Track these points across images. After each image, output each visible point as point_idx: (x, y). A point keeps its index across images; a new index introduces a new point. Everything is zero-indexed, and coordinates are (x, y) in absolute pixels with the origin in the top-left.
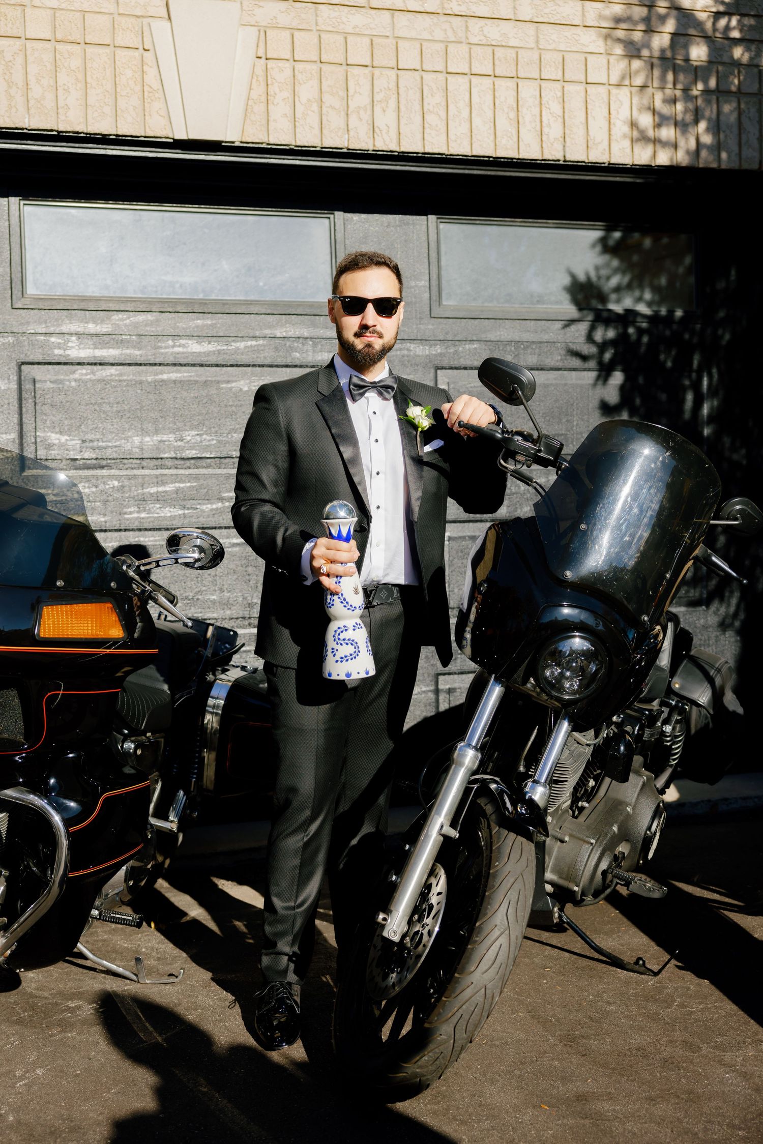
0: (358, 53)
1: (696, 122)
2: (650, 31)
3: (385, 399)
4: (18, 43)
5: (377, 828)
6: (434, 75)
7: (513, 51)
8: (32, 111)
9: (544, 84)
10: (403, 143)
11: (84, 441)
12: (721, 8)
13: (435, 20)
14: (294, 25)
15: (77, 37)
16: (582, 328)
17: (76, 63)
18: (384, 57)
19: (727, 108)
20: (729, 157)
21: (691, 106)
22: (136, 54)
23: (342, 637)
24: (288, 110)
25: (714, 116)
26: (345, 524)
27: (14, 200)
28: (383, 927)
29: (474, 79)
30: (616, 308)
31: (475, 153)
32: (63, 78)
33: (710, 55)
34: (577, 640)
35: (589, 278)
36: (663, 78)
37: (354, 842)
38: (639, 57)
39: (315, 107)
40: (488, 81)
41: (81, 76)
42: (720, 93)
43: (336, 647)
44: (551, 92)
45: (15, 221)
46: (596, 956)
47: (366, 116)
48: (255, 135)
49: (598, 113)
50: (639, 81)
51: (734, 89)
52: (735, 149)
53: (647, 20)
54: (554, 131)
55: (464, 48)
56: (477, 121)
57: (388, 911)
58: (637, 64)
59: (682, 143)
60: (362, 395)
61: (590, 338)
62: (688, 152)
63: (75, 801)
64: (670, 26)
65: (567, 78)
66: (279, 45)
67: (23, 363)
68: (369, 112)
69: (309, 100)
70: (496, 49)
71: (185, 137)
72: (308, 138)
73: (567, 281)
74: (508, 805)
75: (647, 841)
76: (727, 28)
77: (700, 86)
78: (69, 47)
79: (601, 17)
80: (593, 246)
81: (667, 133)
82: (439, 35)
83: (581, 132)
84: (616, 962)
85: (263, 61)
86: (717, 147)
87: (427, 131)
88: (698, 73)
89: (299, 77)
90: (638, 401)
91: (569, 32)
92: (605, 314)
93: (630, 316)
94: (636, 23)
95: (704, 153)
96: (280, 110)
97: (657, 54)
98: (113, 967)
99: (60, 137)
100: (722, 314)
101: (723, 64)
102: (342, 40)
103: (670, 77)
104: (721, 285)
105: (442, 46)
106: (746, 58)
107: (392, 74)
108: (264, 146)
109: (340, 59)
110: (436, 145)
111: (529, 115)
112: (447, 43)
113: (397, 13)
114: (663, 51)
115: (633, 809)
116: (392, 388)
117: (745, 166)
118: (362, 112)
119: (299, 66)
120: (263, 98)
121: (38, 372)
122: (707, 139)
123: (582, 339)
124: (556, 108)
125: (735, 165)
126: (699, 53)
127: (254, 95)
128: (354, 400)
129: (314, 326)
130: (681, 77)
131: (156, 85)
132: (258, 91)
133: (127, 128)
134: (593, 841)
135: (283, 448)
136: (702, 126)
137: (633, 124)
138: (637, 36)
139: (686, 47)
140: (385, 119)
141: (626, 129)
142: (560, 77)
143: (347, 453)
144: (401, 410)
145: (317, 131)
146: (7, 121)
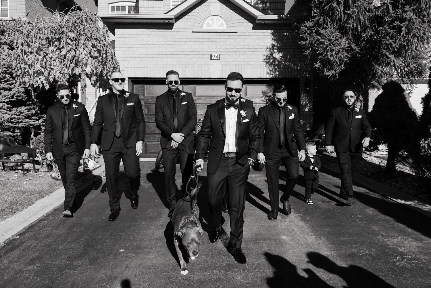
0: (234, 67)
4: (194, 68)
7: (254, 65)
8: (196, 76)
12: (281, 57)
14: (226, 64)
17: (201, 70)
18: (237, 67)
22: (207, 69)
27: (195, 85)
29: (248, 69)
30: (269, 95)
31: (248, 77)
32: (199, 72)
35: (265, 91)
40: (250, 69)
41: (201, 72)
44: (259, 69)
45: (195, 87)
48: (221, 77)
52: (284, 75)
54: (259, 74)
55: (247, 65)
56: (249, 73)
65: (261, 68)
66: (224, 66)
69: (227, 72)
70: (251, 65)
71: (213, 77)
73: (262, 92)
78: (200, 68)
80: (265, 87)
83: (263, 74)
85: (222, 68)
91: (261, 62)
92: (267, 96)
96: (224, 74)
99: (199, 78)
102: (232, 65)
107: (238, 69)
109: (231, 67)
111: (256, 72)
119: (226, 69)
120: (222, 73)
124: (259, 71)
131: (210, 72)
133: (206, 77)
137: (267, 72)
146: (193, 77)
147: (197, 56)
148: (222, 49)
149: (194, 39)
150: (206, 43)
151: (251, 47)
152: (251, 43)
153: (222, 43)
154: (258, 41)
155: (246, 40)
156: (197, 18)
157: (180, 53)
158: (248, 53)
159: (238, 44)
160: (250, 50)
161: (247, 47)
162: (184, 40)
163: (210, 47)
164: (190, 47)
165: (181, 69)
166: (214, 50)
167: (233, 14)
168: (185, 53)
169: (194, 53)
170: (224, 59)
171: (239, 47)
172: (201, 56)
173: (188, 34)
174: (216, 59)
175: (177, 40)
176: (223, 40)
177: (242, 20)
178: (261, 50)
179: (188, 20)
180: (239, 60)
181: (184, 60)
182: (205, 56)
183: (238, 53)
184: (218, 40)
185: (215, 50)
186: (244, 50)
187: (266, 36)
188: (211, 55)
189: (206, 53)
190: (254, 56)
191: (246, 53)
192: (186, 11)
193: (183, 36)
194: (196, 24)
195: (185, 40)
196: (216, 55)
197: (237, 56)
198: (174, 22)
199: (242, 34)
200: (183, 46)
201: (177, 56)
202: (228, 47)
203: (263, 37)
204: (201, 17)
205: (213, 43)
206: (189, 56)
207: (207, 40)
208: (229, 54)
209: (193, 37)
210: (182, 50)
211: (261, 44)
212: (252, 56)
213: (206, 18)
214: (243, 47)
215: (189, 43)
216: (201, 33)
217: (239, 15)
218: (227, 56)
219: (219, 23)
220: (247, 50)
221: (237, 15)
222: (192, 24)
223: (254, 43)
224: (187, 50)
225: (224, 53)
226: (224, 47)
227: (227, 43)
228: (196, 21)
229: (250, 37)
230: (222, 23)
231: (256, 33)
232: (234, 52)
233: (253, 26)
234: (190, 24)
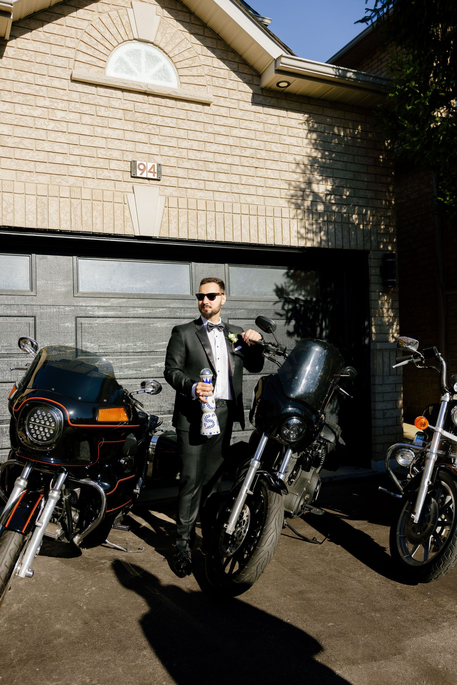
0: (202, 206)
1: (320, 232)
2: (303, 200)
3: (220, 331)
4: (79, 200)
5: (217, 491)
6: (228, 214)
7: (256, 206)
8: (83, 225)
9: (267, 218)
10: (217, 238)
11: (99, 346)
12: (328, 193)
13: (229, 195)
14: (178, 196)
15: (100, 199)
16: (280, 304)
17: (100, 208)
18: (211, 207)
19: (331, 227)
20: (332, 244)
21: (318, 226)
22: (122, 205)
23: (208, 419)
24: (176, 226)
25: (326, 230)
26: (208, 377)
27: (75, 257)
28: (226, 529)
29: (242, 216)
30: (292, 297)
31: (243, 242)
32: (95, 213)
33: (324, 209)
34: (295, 420)
35: (282, 287)
36: (308, 216)
37: (209, 496)
38: (300, 209)
39: (186, 225)
40: (248, 216)
41: (101, 213)
42: (328, 222)
43: (206, 423)
44: (270, 221)
45: (75, 265)
46: (298, 537)
47: (204, 228)
48: (164, 234)
49: (286, 228)
50: (300, 217)
51: (333, 220)
52: (334, 241)
53: (302, 196)
54: (271, 234)
55: (239, 205)
56: (243, 230)
57: (228, 523)
58: (299, 211)
59: (315, 239)
60: (212, 329)
61: (283, 308)
62: (317, 242)
63: (107, 483)
64: (311, 198)
65: (275, 216)
66: (173, 203)
67: (77, 317)
68: (205, 227)
69: (184, 222)
70: (250, 205)
71: (139, 235)
72: (183, 235)
73: (274, 287)
74: (273, 481)
75: (315, 493)
76: (330, 199)
77: (321, 219)
78: (97, 202)
79: (286, 195)
80: (284, 275)
81: (310, 236)
82: (230, 200)
83: (280, 234)
84: (305, 539)
85: (167, 208)
86: (328, 241)
87: (226, 234)
88: (320, 215)
89: (180, 214)
90: (300, 331)
91: (275, 199)
92: (288, 300)
93: (297, 300)
94: (299, 197)
95: (323, 243)
96: (173, 226)
97: (306, 208)
98: (118, 546)
99: (94, 235)
100: (329, 300)
101: (329, 212)
102: (196, 201)
103: (311, 216)
104: (329, 289)
105: (231, 204)
106: (337, 210)
107: (214, 213)
108: (167, 238)
109: (195, 208)
110: (229, 239)
111: (262, 228)
112: (233, 203)
113: (215, 192)
114: (308, 207)
115: (310, 481)
116: (223, 327)
117: (337, 247)
118: (203, 227)
119: (180, 210)
120: (167, 221)
121: (83, 320)
122: (324, 238)
123: (280, 308)
124: (271, 226)
125: (334, 247)
126: (320, 208)
127: (164, 220)
128: (209, 331)
129: (185, 304)
130: (315, 216)
131: (129, 216)
132: (165, 219)
133: (118, 232)
134: (298, 494)
135: (183, 349)
136: (322, 233)
137: (298, 232)
138: (299, 202)
139: (316, 206)
140: (211, 229)
141: (296, 234)
142: (272, 215)
143: (208, 351)
144: (226, 335)
145: (187, 233)
146: (74, 229)
147: (87, 162)
148: (166, 149)
149: (78, 105)
150: (116, 124)
151: (248, 152)
152: (249, 142)
153: (167, 131)
154: (266, 137)
155: (235, 132)
156: (86, 38)
157: (27, 143)
158: (240, 170)
159: (211, 138)
160: (245, 161)
161: (237, 151)
162: (41, 102)
163: (129, 136)
164: (63, 127)
165: (34, 198)
166: (141, 147)
167: (196, 47)
168: (47, 146)
169: (77, 151)
170: (174, 181)
171: (214, 148)
172: (101, 163)
173: (56, 83)
174: (150, 176)
175: (18, 98)
176: (168, 120)
177: (222, 72)
178: (274, 166)
179: (57, 37)
180: (215, 186)
181: (41, 168)
182: (114, 165)
183: (213, 167)
184: (154, 120)
185: (146, 148)
186: (229, 160)
187: (286, 128)
188: (133, 164)
189: (116, 154)
190: (258, 181)
191: (234, 169)
192: (50, 8)
193: (38, 88)
194: (81, 57)
195: (47, 103)
196: (149, 165)
197: (210, 176)
198: (7, 37)
199: (223, 111)
200: (40, 123)
201: (18, 154)
202: (184, 144)
203: (279, 129)
204: (99, 37)
205: (140, 125)
206: (59, 159)
207: (120, 114)
208: (187, 164)
209: (75, 96)
210: (34, 134)
211: (274, 147)
212: (251, 181)
213: (115, 44)
214: (228, 150)
215: (59, 115)
216: (99, 89)
217: (213, 55)
218: (181, 173)
219: (158, 67)
220: (237, 160)
221: (209, 53)
222: (71, 53)
223: (255, 144)
224: (53, 136)
225: (173, 162)
226: (174, 142)
227: (182, 133)
228: (83, 47)
229: (245, 124)
230: (164, 70)
231: (262, 116)
232: (201, 163)
233: (254, 94)
234: (64, 52)
